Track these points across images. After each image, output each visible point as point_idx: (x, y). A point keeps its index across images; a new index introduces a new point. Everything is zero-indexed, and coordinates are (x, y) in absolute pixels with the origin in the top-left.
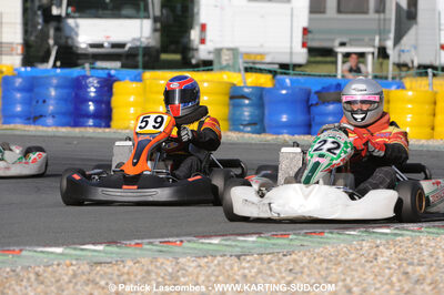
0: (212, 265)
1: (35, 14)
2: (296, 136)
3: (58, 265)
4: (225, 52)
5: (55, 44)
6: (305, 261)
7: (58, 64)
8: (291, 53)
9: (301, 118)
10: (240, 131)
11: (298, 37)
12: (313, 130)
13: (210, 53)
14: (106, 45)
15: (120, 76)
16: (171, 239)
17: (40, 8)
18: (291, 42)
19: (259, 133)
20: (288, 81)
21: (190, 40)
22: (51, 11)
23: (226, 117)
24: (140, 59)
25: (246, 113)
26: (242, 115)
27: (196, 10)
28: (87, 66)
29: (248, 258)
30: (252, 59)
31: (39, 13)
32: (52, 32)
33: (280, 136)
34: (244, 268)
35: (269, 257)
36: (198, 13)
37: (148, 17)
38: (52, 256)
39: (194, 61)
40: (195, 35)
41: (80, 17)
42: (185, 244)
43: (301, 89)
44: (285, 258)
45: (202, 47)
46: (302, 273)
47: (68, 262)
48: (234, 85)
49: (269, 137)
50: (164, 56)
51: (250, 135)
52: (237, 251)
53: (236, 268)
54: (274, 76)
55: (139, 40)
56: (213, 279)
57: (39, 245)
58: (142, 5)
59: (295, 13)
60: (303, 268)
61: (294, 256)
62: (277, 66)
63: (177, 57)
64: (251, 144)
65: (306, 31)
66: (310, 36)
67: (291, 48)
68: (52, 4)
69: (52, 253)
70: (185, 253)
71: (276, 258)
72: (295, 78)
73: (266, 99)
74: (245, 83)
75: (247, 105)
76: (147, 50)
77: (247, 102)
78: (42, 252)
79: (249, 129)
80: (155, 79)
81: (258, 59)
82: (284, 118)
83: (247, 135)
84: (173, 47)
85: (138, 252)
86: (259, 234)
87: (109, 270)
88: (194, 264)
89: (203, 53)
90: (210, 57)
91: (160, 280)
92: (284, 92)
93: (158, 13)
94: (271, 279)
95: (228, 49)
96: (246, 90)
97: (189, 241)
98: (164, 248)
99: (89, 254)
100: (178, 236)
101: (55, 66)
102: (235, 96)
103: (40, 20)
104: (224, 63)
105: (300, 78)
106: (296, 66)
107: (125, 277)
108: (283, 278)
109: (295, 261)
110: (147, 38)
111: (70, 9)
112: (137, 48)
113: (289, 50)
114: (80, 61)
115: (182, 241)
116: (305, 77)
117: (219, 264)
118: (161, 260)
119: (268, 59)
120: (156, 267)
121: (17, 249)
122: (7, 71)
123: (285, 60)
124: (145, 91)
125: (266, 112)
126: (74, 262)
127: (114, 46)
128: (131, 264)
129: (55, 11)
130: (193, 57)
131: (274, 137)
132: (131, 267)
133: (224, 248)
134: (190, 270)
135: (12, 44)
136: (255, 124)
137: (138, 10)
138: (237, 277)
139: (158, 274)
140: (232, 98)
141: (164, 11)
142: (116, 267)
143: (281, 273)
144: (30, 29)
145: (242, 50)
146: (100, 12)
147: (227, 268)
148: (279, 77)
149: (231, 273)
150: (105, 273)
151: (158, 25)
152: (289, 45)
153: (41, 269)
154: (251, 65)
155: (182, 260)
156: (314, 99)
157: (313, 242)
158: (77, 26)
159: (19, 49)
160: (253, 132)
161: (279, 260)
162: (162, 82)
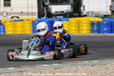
0: (85, 68)
1: (41, 5)
2: (108, 34)
3: (46, 69)
4: (90, 12)
5: (46, 12)
6: (110, 66)
7: (47, 17)
8: (107, 12)
9: (109, 29)
10: (94, 33)
11: (109, 8)
12: (113, 32)
13: (86, 13)
14: (59, 12)
15: (62, 20)
16: (75, 62)
17: (42, 3)
18: (107, 9)
19: (99, 33)
20: (106, 19)
21: (81, 10)
22: (45, 4)
23: (90, 29)
24: (68, 15)
25: (95, 28)
26: (94, 29)
27: (82, 2)
28: (54, 17)
29: (95, 66)
30: (97, 14)
31: (42, 4)
32: (45, 9)
33: (104, 34)
34: (94, 69)
35: (100, 65)
36: (83, 3)
37: (70, 4)
38: (44, 67)
39: (82, 15)
40: (82, 8)
41: (52, 5)
42: (79, 63)
43: (109, 22)
44: (105, 66)
45: (84, 11)
46: (109, 69)
47: (48, 68)
48: (92, 21)
49: (101, 34)
50: (74, 14)
51: (96, 34)
52: (92, 64)
53: (92, 69)
54: (103, 18)
55: (68, 10)
56: (86, 71)
57: (41, 64)
58: (68, 1)
59: (108, 2)
60: (109, 68)
61: (107, 65)
62: (103, 16)
63: (78, 14)
64: (96, 36)
65: (111, 6)
66: (112, 8)
67: (107, 11)
68: (45, 2)
69: (44, 66)
70: (78, 65)
71: (102, 66)
72: (108, 19)
73: (100, 24)
74: (95, 20)
75: (95, 26)
76: (70, 13)
77: (95, 25)
78: (42, 66)
79: (96, 32)
80: (72, 20)
81: (99, 14)
82: (105, 29)
83: (95, 34)
84: (76, 12)
85: (66, 65)
86: (98, 59)
87: (59, 70)
88: (81, 68)
89: (84, 13)
90: (86, 14)
91: (72, 72)
92: (105, 22)
93: (72, 3)
94: (101, 71)
95: (91, 12)
96: (95, 22)
97: (80, 62)
98: (73, 64)
99: (54, 66)
100: (77, 61)
101: (46, 18)
102: (92, 24)
103: (42, 6)
104: (90, 15)
105: (109, 19)
106: (108, 16)
107: (63, 72)
108: (104, 71)
109: (107, 66)
110: (70, 10)
111: (50, 3)
112: (67, 12)
113: (106, 12)
114: (52, 16)
115: (78, 62)
116: (111, 18)
117: (87, 68)
118: (72, 67)
119: (101, 14)
120: (71, 69)
121: (35, 65)
122: (34, 20)
123: (106, 14)
124: (69, 23)
125: (100, 28)
126: (50, 68)
127: (61, 12)
128: (65, 68)
129: (46, 4)
130: (82, 14)
131: (103, 34)
132: (64, 69)
133: (89, 63)
134: (80, 69)
135: (35, 12)
136: (98, 31)
137: (67, 3)
138: (92, 71)
139: (71, 71)
140: (91, 24)
141: (74, 3)
142: (61, 69)
143: (103, 69)
144: (40, 9)
145: (94, 12)
146: (57, 3)
147: (89, 68)
148: (104, 18)
149: (90, 70)
150: (58, 71)
151: (72, 6)
152: (106, 10)
153: (41, 70)
154: (97, 16)
155: (78, 67)
156: (113, 24)
157: (112, 61)
158: (51, 7)
159: (37, 14)
160: (97, 33)
161: (103, 66)
162: (73, 21)
